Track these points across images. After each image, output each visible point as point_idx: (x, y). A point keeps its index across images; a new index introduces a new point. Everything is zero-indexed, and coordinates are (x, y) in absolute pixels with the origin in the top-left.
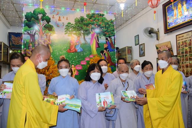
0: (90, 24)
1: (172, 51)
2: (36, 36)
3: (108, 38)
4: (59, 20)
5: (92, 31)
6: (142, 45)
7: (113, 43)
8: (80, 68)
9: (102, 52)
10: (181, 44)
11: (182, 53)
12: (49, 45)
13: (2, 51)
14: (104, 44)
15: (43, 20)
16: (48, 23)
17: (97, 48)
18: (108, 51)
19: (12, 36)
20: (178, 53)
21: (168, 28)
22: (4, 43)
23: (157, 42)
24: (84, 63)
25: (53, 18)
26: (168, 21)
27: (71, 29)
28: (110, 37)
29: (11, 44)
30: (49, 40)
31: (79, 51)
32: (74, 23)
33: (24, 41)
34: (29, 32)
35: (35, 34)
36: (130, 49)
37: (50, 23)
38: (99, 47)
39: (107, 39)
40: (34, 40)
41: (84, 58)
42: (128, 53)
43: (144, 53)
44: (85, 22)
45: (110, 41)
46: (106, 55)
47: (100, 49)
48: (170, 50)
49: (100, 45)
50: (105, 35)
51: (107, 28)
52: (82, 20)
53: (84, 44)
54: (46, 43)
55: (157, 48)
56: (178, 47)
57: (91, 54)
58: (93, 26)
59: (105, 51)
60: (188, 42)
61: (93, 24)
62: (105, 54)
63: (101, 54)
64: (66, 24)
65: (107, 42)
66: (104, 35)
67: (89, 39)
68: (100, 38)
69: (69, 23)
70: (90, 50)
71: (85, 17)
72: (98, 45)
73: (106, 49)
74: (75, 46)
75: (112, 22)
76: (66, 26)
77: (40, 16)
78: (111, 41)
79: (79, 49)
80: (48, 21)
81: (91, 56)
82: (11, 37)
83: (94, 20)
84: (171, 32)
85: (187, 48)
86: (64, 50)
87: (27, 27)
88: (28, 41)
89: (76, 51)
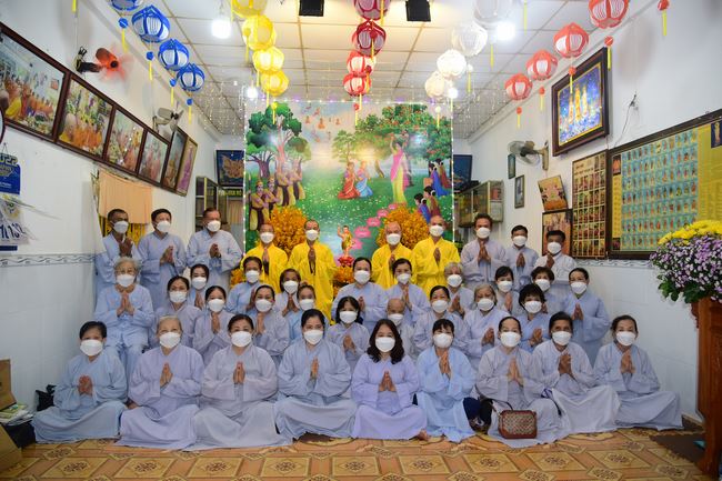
0: (390, 131)
1: (565, 198)
2: (272, 164)
3: (435, 163)
4: (321, 126)
5: (394, 147)
6: (519, 178)
7: (448, 175)
8: (365, 234)
9: (419, 197)
10: (579, 182)
11: (580, 204)
12: (299, 184)
13: (205, 197)
14: (424, 176)
15: (285, 128)
16: (296, 134)
17: (405, 187)
18: (434, 194)
19: (225, 158)
20: (574, 204)
21: (560, 144)
22: (208, 180)
23: (542, 176)
24: (376, 224)
25: (307, 122)
26: (560, 127)
27: (345, 146)
28: (438, 161)
29: (221, 177)
30: (299, 172)
31: (364, 194)
32: (353, 131)
33: (247, 175)
34: (257, 156)
35: (268, 160)
36: (497, 188)
37: (300, 135)
38: (411, 185)
39: (431, 166)
40: (267, 173)
41: (375, 210)
42: (492, 197)
43: (523, 199)
44: (380, 128)
45: (438, 170)
46: (429, 204)
47: (415, 191)
48: (562, 195)
49: (414, 181)
50: (427, 156)
51: (434, 140)
52: (372, 122)
53: (376, 180)
54: (292, 179)
55: (541, 191)
56: (575, 190)
57: (391, 201)
58: (398, 136)
59: (426, 194)
60: (589, 179)
61: (398, 131)
62: (425, 202)
63: (417, 202)
64: (335, 134)
65: (432, 172)
66: (424, 157)
67: (388, 167)
68: (416, 163)
69: (343, 133)
70: (390, 194)
71: (380, 116)
72: (410, 182)
73: (428, 189)
74: (355, 184)
75: (446, 124)
76: (336, 139)
77: (279, 120)
78: (442, 169)
79: (363, 191)
80: (297, 129)
81: (392, 207)
82: (221, 161)
83: (401, 122)
84: (566, 152)
85: (587, 193)
86: (331, 192)
87: (252, 146)
88: (255, 175)
89: (356, 196)
